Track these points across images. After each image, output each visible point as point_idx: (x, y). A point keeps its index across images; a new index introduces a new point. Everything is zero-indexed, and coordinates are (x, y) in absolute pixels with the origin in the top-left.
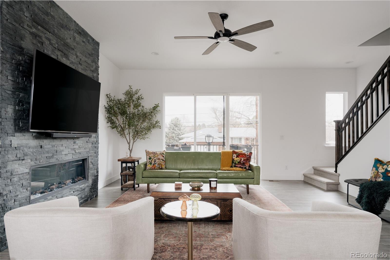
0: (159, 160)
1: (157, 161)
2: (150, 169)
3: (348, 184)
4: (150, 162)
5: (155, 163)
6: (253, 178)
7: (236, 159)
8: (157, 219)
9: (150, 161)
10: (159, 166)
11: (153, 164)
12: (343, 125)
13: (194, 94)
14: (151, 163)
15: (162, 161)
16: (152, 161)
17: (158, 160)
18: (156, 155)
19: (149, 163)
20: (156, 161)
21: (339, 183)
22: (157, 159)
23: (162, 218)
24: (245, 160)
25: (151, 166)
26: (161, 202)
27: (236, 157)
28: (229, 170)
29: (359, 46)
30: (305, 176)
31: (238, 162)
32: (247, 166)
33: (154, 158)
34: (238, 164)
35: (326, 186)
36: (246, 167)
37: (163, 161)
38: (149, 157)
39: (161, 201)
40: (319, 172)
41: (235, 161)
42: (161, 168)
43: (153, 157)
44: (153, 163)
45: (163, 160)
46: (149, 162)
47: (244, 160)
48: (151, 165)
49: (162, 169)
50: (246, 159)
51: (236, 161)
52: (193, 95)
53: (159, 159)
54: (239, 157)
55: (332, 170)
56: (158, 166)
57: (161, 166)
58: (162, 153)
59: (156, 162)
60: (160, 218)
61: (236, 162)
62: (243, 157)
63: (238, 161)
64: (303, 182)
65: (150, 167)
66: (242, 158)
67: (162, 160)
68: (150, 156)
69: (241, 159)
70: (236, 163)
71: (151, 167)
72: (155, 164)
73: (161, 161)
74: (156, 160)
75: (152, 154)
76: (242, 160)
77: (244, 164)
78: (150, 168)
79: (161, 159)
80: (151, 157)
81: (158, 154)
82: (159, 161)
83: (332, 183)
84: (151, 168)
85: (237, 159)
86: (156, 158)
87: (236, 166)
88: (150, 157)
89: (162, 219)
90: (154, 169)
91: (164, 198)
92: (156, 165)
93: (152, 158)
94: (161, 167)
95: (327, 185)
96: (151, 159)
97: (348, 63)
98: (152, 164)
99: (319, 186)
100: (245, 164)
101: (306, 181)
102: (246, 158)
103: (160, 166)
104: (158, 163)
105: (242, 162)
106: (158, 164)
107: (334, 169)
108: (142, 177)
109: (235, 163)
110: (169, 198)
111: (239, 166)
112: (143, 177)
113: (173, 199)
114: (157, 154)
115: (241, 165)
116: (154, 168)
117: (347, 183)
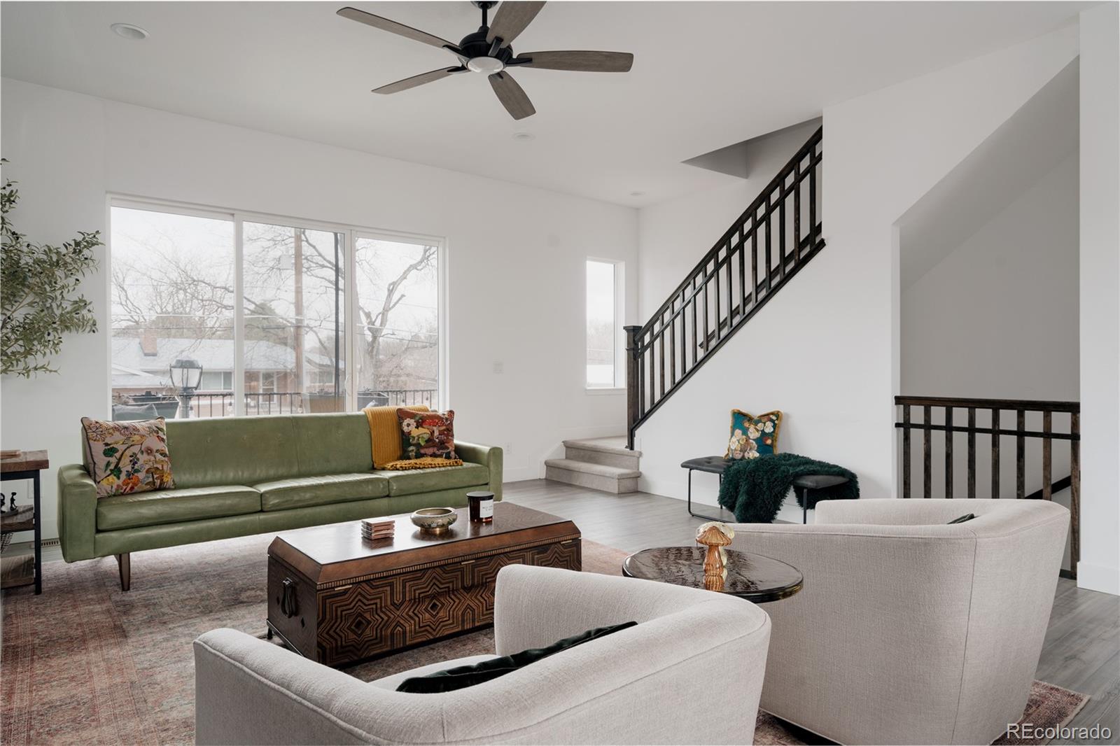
0: (148, 454)
1: (143, 458)
2: (114, 495)
3: (691, 470)
4: (112, 467)
5: (136, 467)
6: (487, 484)
7: (415, 432)
8: (347, 660)
9: (113, 460)
10: (151, 479)
11: (129, 474)
12: (647, 338)
13: (233, 215)
14: (117, 471)
15: (164, 458)
16: (120, 460)
17: (145, 454)
18: (136, 438)
19: (108, 472)
20: (138, 459)
21: (641, 473)
22: (142, 452)
23: (361, 652)
24: (444, 434)
25: (120, 482)
26: (359, 597)
27: (417, 427)
28: (418, 466)
29: (684, 162)
30: (550, 466)
31: (427, 441)
32: (450, 448)
33: (128, 448)
34: (426, 447)
35: (617, 484)
36: (450, 452)
37: (166, 459)
38: (104, 448)
39: (360, 593)
40: (582, 453)
41: (414, 438)
42: (161, 484)
43: (123, 444)
44: (126, 466)
45: (163, 454)
46: (108, 464)
47: (441, 433)
48: (119, 478)
49: (162, 488)
50: (444, 430)
51: (419, 438)
52: (231, 217)
53: (149, 451)
54: (424, 426)
55: (621, 445)
56: (148, 477)
57: (161, 478)
58: (155, 429)
59: (139, 463)
60: (356, 655)
61: (418, 440)
62: (435, 426)
63: (426, 437)
64: (544, 482)
65: (115, 487)
66: (435, 428)
67: (161, 454)
68: (108, 440)
69: (433, 432)
70: (420, 444)
71: (118, 486)
72: (137, 471)
73: (159, 456)
74: (139, 456)
75: (117, 434)
76: (436, 433)
77: (444, 443)
78: (114, 490)
79: (157, 451)
80: (115, 446)
81: (142, 432)
82: (153, 458)
83: (628, 474)
84: (117, 490)
85: (417, 433)
86: (136, 449)
87: (422, 451)
88: (107, 444)
89: (362, 657)
90: (133, 493)
91: (371, 580)
92: (141, 475)
93: (121, 448)
94: (158, 482)
95: (618, 482)
96: (118, 455)
97: (635, 194)
98: (120, 472)
99: (594, 487)
100: (446, 444)
101: (555, 479)
102: (444, 428)
103: (155, 476)
104: (147, 467)
105: (437, 440)
106: (147, 471)
107: (625, 442)
108: (94, 531)
109: (418, 445)
110: (386, 577)
111: (430, 451)
112: (100, 528)
113: (398, 577)
114: (138, 430)
115: (435, 449)
116: (132, 488)
117: (688, 469)
